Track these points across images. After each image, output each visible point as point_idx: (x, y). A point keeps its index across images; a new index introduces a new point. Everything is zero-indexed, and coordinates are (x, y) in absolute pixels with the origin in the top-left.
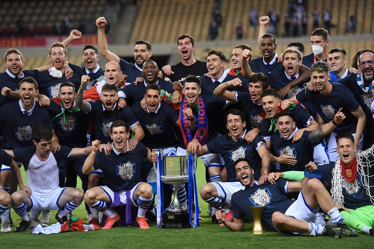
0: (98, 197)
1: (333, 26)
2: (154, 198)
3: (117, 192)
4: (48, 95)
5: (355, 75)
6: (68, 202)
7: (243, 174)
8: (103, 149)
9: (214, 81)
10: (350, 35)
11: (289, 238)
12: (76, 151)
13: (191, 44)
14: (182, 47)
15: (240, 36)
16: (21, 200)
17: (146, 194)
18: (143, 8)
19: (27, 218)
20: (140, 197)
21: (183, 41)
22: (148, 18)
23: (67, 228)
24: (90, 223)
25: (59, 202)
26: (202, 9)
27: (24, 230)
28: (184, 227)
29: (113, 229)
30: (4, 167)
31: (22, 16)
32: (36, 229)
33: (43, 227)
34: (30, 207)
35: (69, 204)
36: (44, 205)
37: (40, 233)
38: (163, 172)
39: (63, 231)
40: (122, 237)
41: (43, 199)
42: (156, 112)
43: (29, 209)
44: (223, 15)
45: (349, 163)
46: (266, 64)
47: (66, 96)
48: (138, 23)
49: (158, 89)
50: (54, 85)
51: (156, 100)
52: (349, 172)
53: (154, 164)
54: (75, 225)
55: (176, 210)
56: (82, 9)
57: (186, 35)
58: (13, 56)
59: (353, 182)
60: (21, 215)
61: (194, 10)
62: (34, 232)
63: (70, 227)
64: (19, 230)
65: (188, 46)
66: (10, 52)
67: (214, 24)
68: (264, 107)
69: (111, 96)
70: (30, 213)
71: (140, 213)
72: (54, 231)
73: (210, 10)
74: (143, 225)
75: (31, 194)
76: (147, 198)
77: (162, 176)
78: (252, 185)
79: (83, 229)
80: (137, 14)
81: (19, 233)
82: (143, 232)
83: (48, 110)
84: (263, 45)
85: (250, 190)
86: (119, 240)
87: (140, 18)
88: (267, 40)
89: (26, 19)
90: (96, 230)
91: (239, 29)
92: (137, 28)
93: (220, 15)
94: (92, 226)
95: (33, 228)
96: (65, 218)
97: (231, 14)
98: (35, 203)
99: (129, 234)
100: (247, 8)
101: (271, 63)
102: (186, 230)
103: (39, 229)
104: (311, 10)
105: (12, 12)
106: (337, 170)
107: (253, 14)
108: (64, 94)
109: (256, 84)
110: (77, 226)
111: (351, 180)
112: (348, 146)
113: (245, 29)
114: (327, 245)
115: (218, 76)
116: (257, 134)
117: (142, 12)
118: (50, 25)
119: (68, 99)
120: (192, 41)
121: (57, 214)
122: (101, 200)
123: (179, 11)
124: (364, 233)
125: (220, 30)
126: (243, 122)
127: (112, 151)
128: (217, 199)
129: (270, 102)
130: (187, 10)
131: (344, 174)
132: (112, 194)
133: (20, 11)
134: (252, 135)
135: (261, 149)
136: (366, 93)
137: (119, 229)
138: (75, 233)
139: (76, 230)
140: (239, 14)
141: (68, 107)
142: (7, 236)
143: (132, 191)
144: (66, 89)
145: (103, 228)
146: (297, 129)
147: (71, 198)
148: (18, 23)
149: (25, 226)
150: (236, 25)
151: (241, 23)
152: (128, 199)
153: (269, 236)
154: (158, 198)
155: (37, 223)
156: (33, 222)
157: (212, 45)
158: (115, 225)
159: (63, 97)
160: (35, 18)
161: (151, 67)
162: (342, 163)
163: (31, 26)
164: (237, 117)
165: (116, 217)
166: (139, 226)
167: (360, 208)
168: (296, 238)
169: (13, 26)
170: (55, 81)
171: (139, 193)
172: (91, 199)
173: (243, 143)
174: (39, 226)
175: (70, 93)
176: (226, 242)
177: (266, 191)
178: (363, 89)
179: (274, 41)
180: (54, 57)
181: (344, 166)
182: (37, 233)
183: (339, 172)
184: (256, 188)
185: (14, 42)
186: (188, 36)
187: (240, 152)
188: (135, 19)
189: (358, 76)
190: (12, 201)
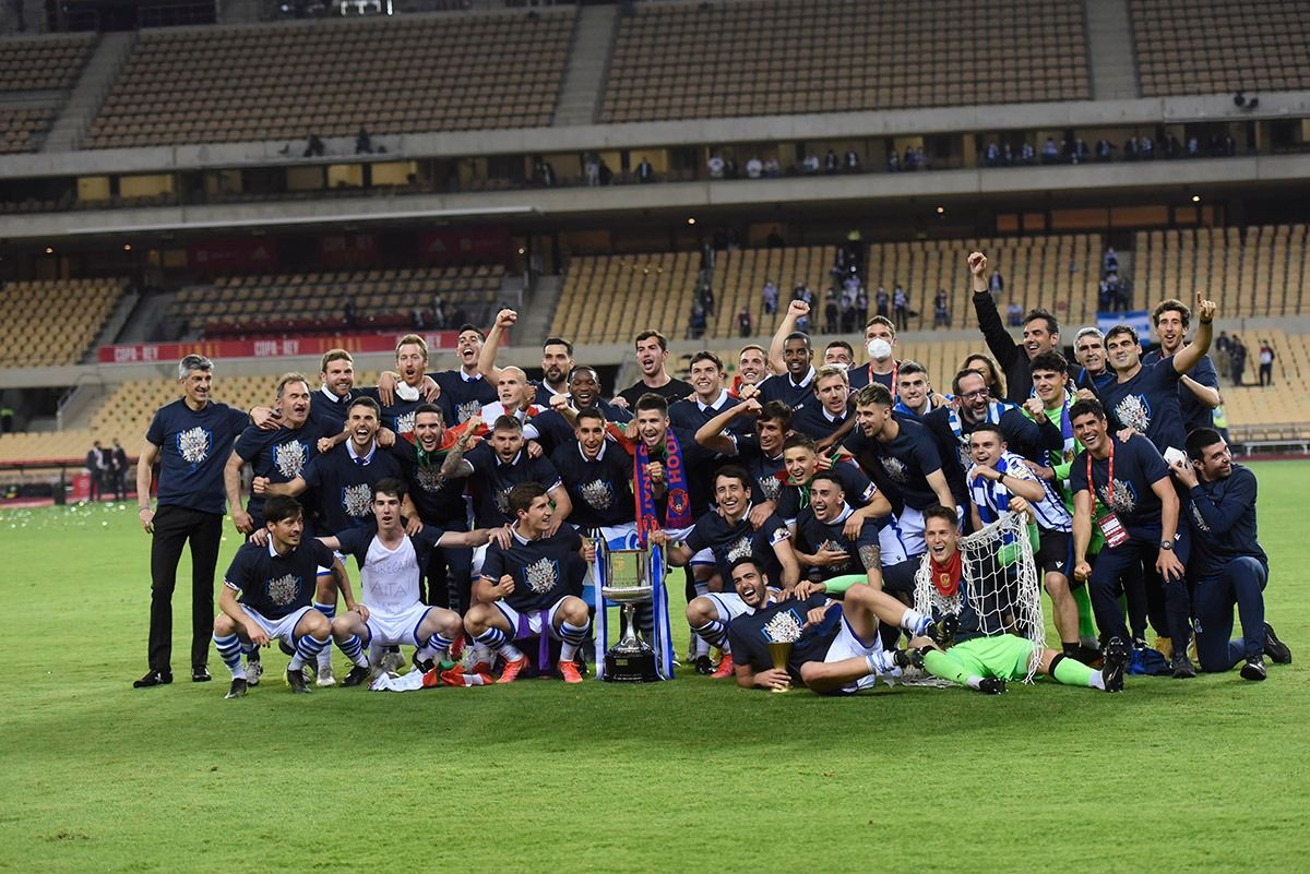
0: (489, 622)
1: (913, 314)
2: (591, 624)
3: (524, 612)
4: (394, 428)
5: (948, 411)
6: (435, 635)
7: (746, 589)
8: (496, 538)
9: (702, 407)
10: (942, 330)
11: (836, 699)
12: (450, 538)
13: (660, 350)
14: (644, 354)
15: (746, 332)
16: (350, 630)
17: (576, 617)
18: (571, 280)
19: (363, 662)
20: (565, 624)
21: (646, 343)
22: (579, 298)
23: (434, 681)
24: (475, 671)
25: (418, 633)
26: (677, 283)
27: (359, 683)
28: (646, 679)
29: (517, 683)
30: (321, 569)
31: (353, 296)
32: (379, 681)
33: (392, 677)
34: (366, 640)
35: (436, 638)
36: (393, 636)
37: (386, 689)
38: (605, 581)
39: (425, 687)
40: (533, 698)
41: (390, 625)
42: (599, 458)
43: (365, 645)
44: (716, 292)
45: (945, 562)
46: (793, 385)
47: (427, 431)
48: (562, 308)
49: (599, 417)
50: (405, 415)
51: (597, 436)
52: (945, 579)
53: (589, 564)
54: (447, 676)
55: (630, 649)
56: (462, 284)
57: (650, 331)
58: (337, 364)
59: (952, 594)
60: (353, 657)
61: (663, 284)
62: (375, 688)
63: (439, 678)
64: (348, 683)
65: (653, 353)
66: (334, 357)
67: (700, 310)
68: (789, 467)
69: (512, 439)
70: (368, 652)
71: (565, 654)
72: (410, 687)
73: (691, 283)
74: (571, 676)
75: (367, 617)
76: (577, 625)
77: (605, 588)
78: (764, 606)
79: (463, 682)
80: (560, 291)
81: (349, 689)
82: (572, 688)
83: (396, 456)
84: (789, 351)
85: (765, 613)
86: (527, 703)
87: (565, 298)
88: (796, 344)
89: (361, 301)
90: (486, 684)
91: (745, 317)
92: (559, 317)
93: (710, 293)
94: (478, 677)
95: (373, 679)
96: (429, 663)
97: (729, 291)
98: (375, 633)
99: (546, 692)
100: (759, 280)
101: (803, 384)
102: (649, 685)
103: (383, 681)
104: (872, 285)
105: (337, 290)
106: (924, 574)
107: (770, 293)
108: (422, 426)
109: (770, 423)
110: (453, 676)
111: (948, 593)
112: (942, 532)
113: (754, 318)
114: (904, 711)
115: (711, 398)
116: (771, 512)
117: (568, 288)
118: (403, 312)
119: (429, 437)
120: (662, 343)
121: (415, 654)
122: (494, 627)
123: (636, 285)
124: (969, 688)
125: (710, 320)
126: (745, 489)
127: (514, 539)
128: (717, 625)
129: (800, 459)
130: (650, 285)
131: (935, 581)
132: (515, 617)
133: (352, 288)
134: (762, 513)
135: (780, 544)
136: (965, 445)
137: (527, 683)
138: (449, 688)
139: (451, 685)
140: (743, 291)
141: (430, 449)
142: (328, 694)
143: (552, 611)
144: (426, 417)
145: (498, 681)
146: (847, 506)
147: (440, 628)
148: (347, 308)
149: (360, 676)
150: (739, 310)
151: (747, 308)
152: (544, 625)
153: (798, 696)
154: (598, 628)
155: (379, 671)
156: (373, 669)
157: (695, 347)
158: (522, 675)
159: (420, 432)
160: (377, 300)
161: (587, 382)
162: (933, 562)
163: (371, 315)
164: (734, 481)
165: (521, 662)
166: (563, 679)
167: (961, 644)
168: (849, 699)
169: (339, 315)
170: (405, 407)
171: (563, 616)
172: (476, 624)
173: (745, 528)
174: (385, 676)
175: (432, 426)
176: (723, 707)
177: (792, 615)
178: (960, 438)
179: (809, 344)
180: (403, 364)
181: (937, 567)
182: (381, 688)
183: (928, 578)
184: (774, 609)
185: (339, 342)
186: (654, 334)
187: (744, 547)
188: (557, 300)
189: (951, 413)
190: (333, 631)
